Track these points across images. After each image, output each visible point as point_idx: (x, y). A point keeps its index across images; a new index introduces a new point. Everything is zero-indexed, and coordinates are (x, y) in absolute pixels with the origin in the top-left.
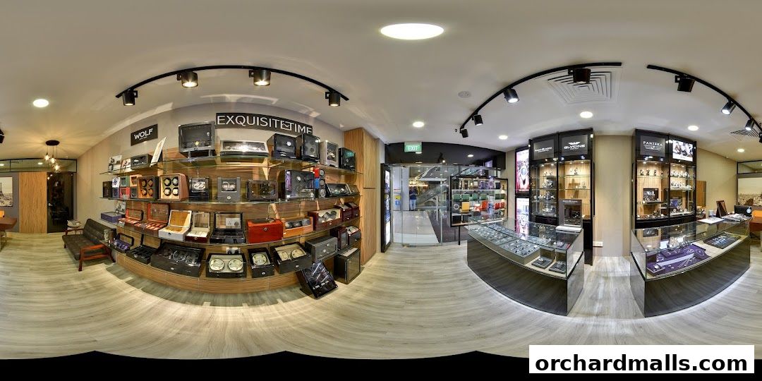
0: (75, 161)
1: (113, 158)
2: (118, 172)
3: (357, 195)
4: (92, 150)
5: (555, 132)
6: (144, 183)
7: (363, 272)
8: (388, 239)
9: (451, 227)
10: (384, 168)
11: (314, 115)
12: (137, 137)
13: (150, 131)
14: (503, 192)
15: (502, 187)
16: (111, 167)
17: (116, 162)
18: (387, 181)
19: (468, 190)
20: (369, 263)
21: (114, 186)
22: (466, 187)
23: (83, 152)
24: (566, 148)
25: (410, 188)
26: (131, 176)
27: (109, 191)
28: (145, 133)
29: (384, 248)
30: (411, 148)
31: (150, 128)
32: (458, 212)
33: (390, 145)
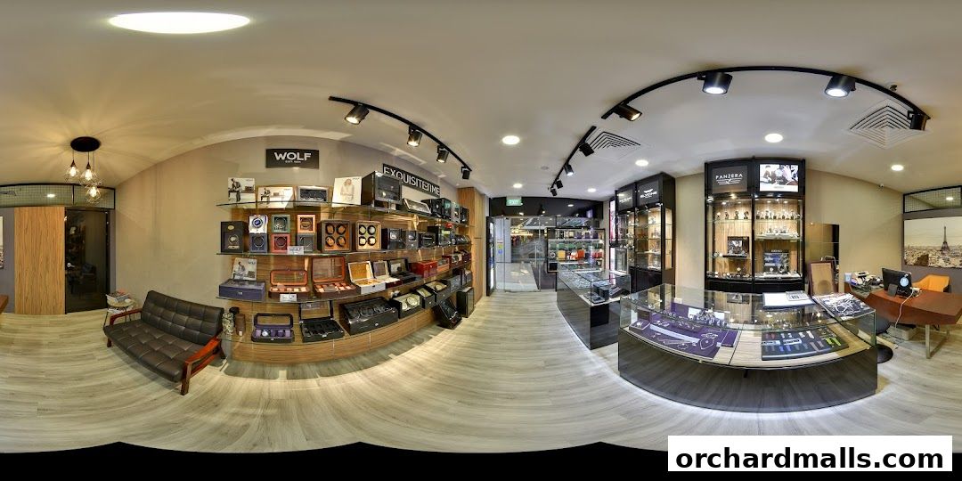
3: (470, 243)
5: (633, 181)
7: (475, 310)
8: (492, 286)
9: (548, 275)
10: (489, 220)
11: (442, 176)
14: (601, 242)
15: (599, 236)
18: (491, 232)
19: (564, 239)
20: (479, 303)
22: (562, 237)
24: (642, 196)
25: (513, 238)
28: (297, 156)
29: (489, 292)
30: (514, 202)
31: (308, 151)
32: (554, 259)
33: (494, 199)
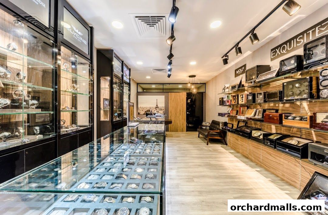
0: (204, 84)
1: (225, 85)
2: (227, 93)
4: (216, 78)
6: (234, 97)
12: (237, 72)
13: (243, 68)
16: (224, 90)
17: (226, 88)
21: (224, 100)
23: (210, 79)
26: (231, 95)
27: (222, 102)
28: (241, 70)
31: (243, 66)
